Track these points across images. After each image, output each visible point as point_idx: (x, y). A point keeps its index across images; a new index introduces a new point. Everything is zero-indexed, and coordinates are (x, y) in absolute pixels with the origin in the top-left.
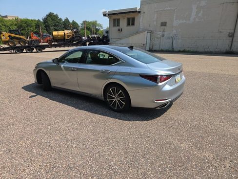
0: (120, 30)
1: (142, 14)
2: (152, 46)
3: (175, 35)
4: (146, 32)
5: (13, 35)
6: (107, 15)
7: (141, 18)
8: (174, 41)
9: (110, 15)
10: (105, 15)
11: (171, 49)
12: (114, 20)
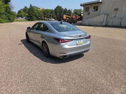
0: (89, 14)
1: (103, 4)
2: (107, 23)
3: (124, 16)
4: (104, 15)
5: (67, 16)
6: (82, 5)
7: (102, 6)
8: (122, 20)
9: (84, 5)
10: (81, 6)
11: (119, 25)
12: (86, 8)
